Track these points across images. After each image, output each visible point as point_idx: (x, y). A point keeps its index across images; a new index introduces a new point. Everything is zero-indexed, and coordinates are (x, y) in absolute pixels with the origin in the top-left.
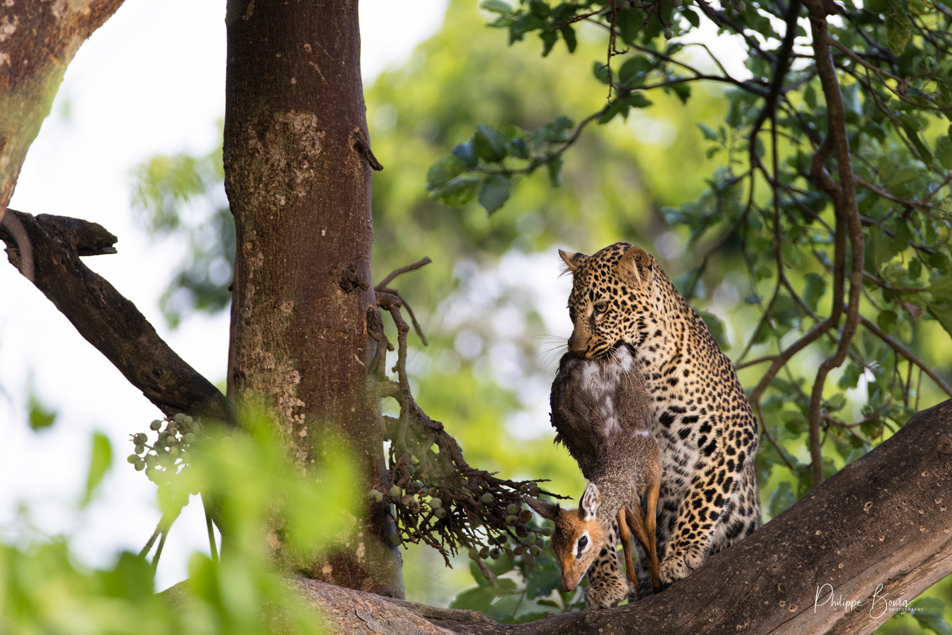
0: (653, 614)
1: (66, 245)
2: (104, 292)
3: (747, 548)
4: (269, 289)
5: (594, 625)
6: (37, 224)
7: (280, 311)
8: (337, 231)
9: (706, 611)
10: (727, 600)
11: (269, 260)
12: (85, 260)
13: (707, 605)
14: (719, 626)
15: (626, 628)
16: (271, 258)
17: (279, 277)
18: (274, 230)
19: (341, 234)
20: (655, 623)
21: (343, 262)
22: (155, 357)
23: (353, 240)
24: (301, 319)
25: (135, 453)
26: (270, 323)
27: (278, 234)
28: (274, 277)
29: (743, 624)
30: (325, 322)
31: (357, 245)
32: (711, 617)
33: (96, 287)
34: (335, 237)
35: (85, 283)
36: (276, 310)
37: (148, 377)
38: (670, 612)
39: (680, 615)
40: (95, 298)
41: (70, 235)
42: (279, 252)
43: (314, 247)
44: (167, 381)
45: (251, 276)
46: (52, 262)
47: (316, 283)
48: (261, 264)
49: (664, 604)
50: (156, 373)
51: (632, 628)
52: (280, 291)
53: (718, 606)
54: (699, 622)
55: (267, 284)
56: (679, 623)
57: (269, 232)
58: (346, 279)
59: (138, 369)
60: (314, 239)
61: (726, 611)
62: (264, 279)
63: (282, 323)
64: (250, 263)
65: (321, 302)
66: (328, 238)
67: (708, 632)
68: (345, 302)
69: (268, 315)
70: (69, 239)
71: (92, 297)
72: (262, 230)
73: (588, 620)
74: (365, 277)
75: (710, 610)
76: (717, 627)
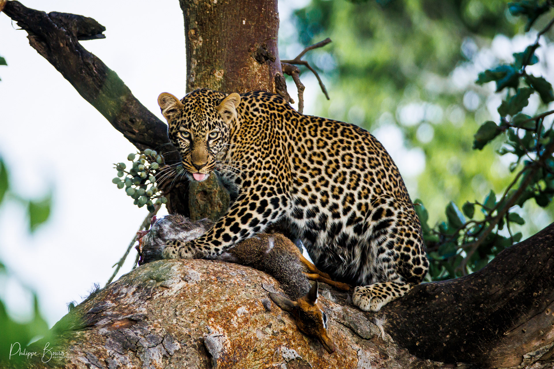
0: (474, 285)
1: (69, 33)
2: (96, 65)
3: (540, 238)
4: (207, 62)
5: (432, 293)
6: (49, 18)
7: (215, 77)
8: (254, 21)
9: (511, 283)
10: (526, 275)
11: (206, 42)
12: (82, 43)
13: (512, 279)
14: (521, 294)
15: (455, 295)
16: (208, 40)
17: (214, 54)
18: (209, 20)
19: (257, 23)
20: (475, 291)
21: (258, 42)
22: (131, 110)
23: (265, 27)
24: (229, 82)
25: (117, 177)
26: (208, 85)
27: (213, 23)
28: (210, 53)
29: (538, 292)
30: (245, 84)
31: (268, 30)
32: (515, 287)
33: (90, 62)
34: (252, 25)
35: (82, 59)
36: (211, 77)
37: (126, 124)
38: (486, 284)
39: (493, 286)
40: (90, 70)
41: (72, 26)
42: (213, 36)
43: (238, 32)
44: (139, 126)
45: (194, 53)
46: (59, 45)
47: (239, 57)
48: (201, 44)
49: (482, 278)
50: (132, 121)
51: (459, 295)
52: (214, 63)
53: (520, 279)
54: (507, 291)
55: (205, 58)
56: (492, 291)
57: (206, 22)
58: (260, 54)
59: (120, 118)
60: (237, 27)
61: (526, 283)
62: (203, 55)
63: (216, 85)
64: (194, 44)
65: (243, 71)
66: (247, 26)
67: (513, 298)
68: (260, 70)
69: (206, 80)
70: (71, 29)
71: (87, 69)
72: (201, 21)
73: (428, 290)
74: (273, 53)
75: (515, 282)
76: (519, 294)
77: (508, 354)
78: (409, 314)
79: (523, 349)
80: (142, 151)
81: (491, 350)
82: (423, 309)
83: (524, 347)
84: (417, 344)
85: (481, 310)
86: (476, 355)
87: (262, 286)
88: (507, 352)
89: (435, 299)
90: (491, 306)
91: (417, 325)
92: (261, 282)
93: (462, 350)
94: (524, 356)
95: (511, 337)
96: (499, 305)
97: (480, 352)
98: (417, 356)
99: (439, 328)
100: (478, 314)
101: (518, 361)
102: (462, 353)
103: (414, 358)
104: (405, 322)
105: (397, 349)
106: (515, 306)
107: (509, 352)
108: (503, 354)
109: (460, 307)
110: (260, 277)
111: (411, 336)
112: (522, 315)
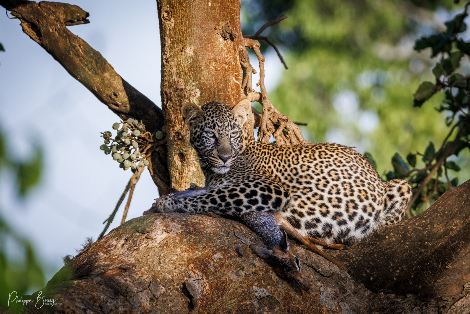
0: (418, 226)
1: (58, 20)
2: (82, 47)
4: (179, 40)
5: (383, 234)
6: (39, 8)
7: (186, 53)
8: (218, 3)
9: (451, 222)
10: (464, 215)
11: (178, 22)
13: (452, 218)
14: (460, 231)
15: (403, 235)
16: (179, 21)
17: (184, 33)
18: (179, 4)
19: (221, 4)
20: (420, 231)
21: (223, 21)
22: (114, 85)
23: (228, 8)
24: (199, 57)
25: (104, 144)
26: (180, 61)
27: (182, 6)
28: (181, 33)
30: (213, 58)
31: (231, 10)
32: (454, 226)
33: (77, 45)
34: (217, 6)
35: (70, 42)
36: (183, 52)
37: (110, 97)
38: (429, 224)
39: (435, 225)
40: (76, 51)
41: (59, 13)
42: (183, 17)
43: (204, 13)
44: (122, 99)
45: (167, 33)
46: (49, 31)
47: (207, 35)
48: (173, 25)
49: (425, 219)
50: (116, 95)
51: (406, 235)
52: (185, 41)
53: (459, 219)
54: (447, 229)
55: (177, 37)
56: (435, 230)
57: (177, 5)
58: (224, 31)
59: (104, 93)
60: (204, 8)
61: (464, 222)
62: (175, 34)
63: (188, 60)
64: (167, 25)
65: (211, 46)
66: (213, 8)
67: (453, 235)
68: (225, 46)
69: (179, 56)
70: (59, 16)
71: (75, 51)
72: (172, 5)
74: (236, 30)
75: (454, 221)
76: (458, 232)
77: (451, 284)
78: (364, 253)
79: (463, 279)
80: (125, 120)
81: (435, 281)
82: (375, 248)
83: (465, 277)
84: (371, 279)
85: (425, 247)
86: (423, 286)
87: (234, 234)
88: (449, 283)
89: (386, 239)
90: (435, 243)
91: (371, 263)
92: (233, 230)
93: (411, 283)
94: (465, 285)
95: (453, 269)
96: (442, 243)
97: (426, 283)
98: (371, 290)
99: (390, 265)
100: (423, 250)
101: (460, 290)
102: (411, 285)
103: (369, 292)
104: (361, 260)
105: (354, 284)
106: (454, 242)
107: (452, 283)
108: (446, 285)
109: (407, 245)
110: (233, 226)
111: (366, 272)
112: (461, 250)
